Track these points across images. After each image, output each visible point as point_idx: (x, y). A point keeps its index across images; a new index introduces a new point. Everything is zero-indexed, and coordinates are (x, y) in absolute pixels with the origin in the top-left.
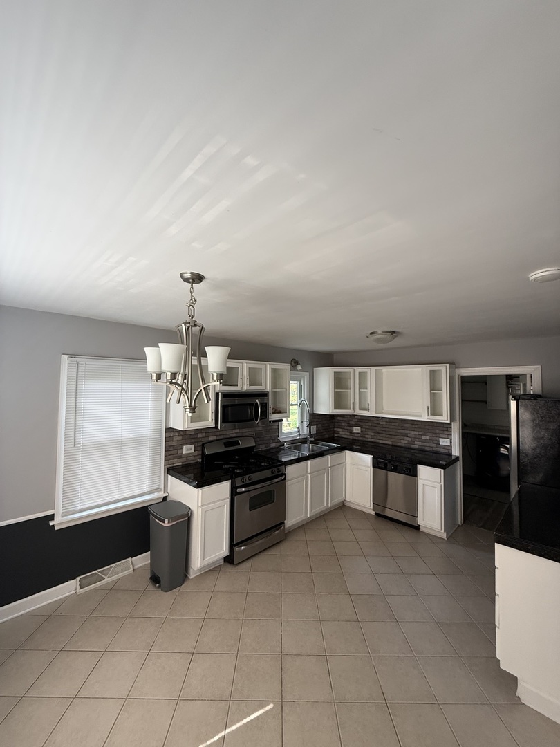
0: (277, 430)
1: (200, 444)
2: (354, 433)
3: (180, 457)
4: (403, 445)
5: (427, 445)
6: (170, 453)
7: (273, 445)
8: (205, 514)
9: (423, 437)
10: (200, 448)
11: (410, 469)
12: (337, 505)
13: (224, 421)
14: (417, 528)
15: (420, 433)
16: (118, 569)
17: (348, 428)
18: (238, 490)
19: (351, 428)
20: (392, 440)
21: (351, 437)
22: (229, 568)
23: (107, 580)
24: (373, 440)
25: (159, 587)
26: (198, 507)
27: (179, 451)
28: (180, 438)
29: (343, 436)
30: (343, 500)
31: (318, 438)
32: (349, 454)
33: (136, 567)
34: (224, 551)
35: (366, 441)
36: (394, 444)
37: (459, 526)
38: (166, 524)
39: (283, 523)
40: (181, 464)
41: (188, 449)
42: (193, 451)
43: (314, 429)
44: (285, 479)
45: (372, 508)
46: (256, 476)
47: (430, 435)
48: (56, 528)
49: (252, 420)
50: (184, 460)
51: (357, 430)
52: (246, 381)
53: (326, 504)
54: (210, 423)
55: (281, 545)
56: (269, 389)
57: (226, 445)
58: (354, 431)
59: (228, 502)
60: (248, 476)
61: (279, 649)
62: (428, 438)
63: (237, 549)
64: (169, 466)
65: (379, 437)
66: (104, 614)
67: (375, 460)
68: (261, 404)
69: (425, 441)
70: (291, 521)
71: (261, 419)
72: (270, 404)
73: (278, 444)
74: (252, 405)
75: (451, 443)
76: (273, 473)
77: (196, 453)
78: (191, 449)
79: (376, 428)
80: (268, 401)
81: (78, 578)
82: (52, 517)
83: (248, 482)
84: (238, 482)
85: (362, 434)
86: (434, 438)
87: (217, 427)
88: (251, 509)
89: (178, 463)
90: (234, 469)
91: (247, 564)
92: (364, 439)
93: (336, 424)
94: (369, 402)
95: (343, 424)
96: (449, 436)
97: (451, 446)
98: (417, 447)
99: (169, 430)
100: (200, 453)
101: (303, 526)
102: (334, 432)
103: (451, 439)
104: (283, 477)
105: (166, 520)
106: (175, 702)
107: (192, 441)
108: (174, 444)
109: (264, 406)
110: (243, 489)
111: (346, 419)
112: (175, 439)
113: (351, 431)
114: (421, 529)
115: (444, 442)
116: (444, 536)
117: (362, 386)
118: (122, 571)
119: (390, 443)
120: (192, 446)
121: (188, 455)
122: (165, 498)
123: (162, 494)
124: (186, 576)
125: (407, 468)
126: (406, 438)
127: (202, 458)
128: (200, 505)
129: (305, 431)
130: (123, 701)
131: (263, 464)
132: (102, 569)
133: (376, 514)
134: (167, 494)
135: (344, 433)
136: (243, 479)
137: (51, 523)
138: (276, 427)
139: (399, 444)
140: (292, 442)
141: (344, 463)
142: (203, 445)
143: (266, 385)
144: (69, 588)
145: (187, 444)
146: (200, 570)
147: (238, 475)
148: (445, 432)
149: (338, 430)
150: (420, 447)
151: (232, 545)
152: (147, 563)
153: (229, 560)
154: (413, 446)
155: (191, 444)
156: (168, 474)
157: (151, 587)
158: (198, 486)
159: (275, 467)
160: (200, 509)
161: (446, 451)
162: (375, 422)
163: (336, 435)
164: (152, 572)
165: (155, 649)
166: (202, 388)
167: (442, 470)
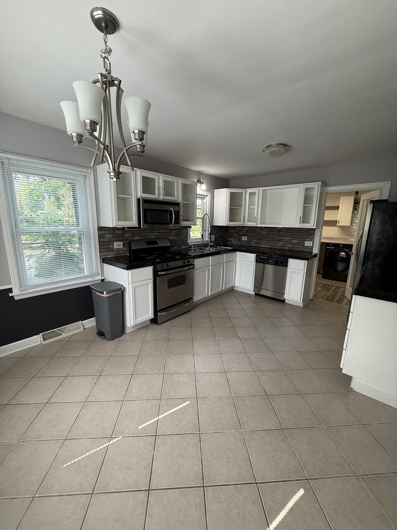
0: (187, 235)
1: (127, 242)
2: (242, 241)
3: (112, 251)
4: (278, 248)
5: (295, 246)
6: (103, 247)
7: (184, 247)
8: (134, 289)
9: (293, 241)
10: (127, 245)
11: (282, 262)
12: (229, 288)
13: (145, 222)
14: (283, 301)
15: (291, 238)
16: (71, 328)
17: (238, 237)
18: (159, 273)
19: (240, 237)
20: (270, 244)
21: (240, 244)
22: (154, 326)
23: (64, 335)
24: (256, 245)
25: (104, 338)
26: (129, 284)
27: (111, 246)
28: (111, 236)
29: (234, 244)
30: (232, 286)
31: (216, 243)
32: (239, 254)
33: (86, 327)
34: (150, 315)
35: (251, 246)
36: (271, 247)
37: (311, 300)
38: (105, 295)
39: (192, 298)
40: (113, 256)
41: (118, 245)
42: (122, 247)
43: (213, 237)
44: (193, 268)
45: (253, 290)
46: (172, 264)
47: (299, 239)
48: (16, 298)
49: (168, 224)
50: (115, 253)
51: (244, 238)
52: (162, 191)
53: (222, 287)
54: (134, 223)
55: (191, 313)
56: (180, 200)
57: (148, 243)
58: (243, 239)
59: (152, 281)
60: (166, 264)
61: (193, 370)
62: (296, 242)
63: (159, 314)
64: (103, 257)
65: (260, 243)
66: (64, 355)
67: (258, 257)
68: (174, 211)
69: (294, 244)
70: (197, 298)
71: (175, 223)
72: (181, 213)
73: (187, 247)
74: (167, 211)
75: (313, 244)
76: (185, 263)
77: (125, 248)
78: (120, 245)
79: (258, 236)
80: (180, 209)
81: (41, 334)
82: (10, 290)
83: (166, 268)
84: (159, 267)
85: (248, 241)
86: (301, 242)
87: (140, 227)
88: (169, 287)
89: (110, 255)
90: (155, 259)
91: (168, 324)
92: (250, 245)
93: (230, 235)
94: (256, 215)
95: (235, 235)
96: (312, 239)
97: (313, 247)
98: (288, 248)
99: (101, 229)
100: (128, 249)
101: (206, 301)
102: (227, 241)
103: (313, 242)
104: (192, 267)
105: (105, 293)
106: (121, 402)
107: (121, 239)
108: (106, 240)
109: (177, 214)
110: (163, 273)
111: (237, 231)
112: (106, 236)
113: (240, 240)
114: (286, 301)
115: (308, 244)
116: (302, 305)
117: (251, 203)
118: (76, 329)
119: (269, 247)
120: (121, 243)
121: (118, 250)
122: (103, 280)
123: (100, 278)
124: (124, 331)
125: (281, 261)
126: (280, 243)
127: (130, 253)
128: (130, 282)
129: (207, 238)
130: (83, 404)
131: (177, 257)
132: (59, 328)
133: (255, 294)
134: (104, 278)
135: (234, 241)
136: (162, 265)
137: (11, 295)
138: (186, 233)
139: (275, 247)
140: (198, 246)
141: (234, 261)
142: (130, 242)
143: (178, 197)
144: (36, 340)
145: (116, 241)
146: (133, 327)
147: (158, 263)
148: (310, 237)
149: (231, 239)
150: (290, 249)
151: (156, 311)
152: (93, 325)
153: (154, 321)
154: (285, 248)
155: (120, 241)
156: (103, 262)
157: (98, 338)
158: (128, 269)
159: (186, 259)
160: (131, 285)
161: (309, 250)
162: (258, 232)
163: (228, 243)
164: (98, 329)
165: (104, 373)
166: (125, 151)
167: (306, 261)
